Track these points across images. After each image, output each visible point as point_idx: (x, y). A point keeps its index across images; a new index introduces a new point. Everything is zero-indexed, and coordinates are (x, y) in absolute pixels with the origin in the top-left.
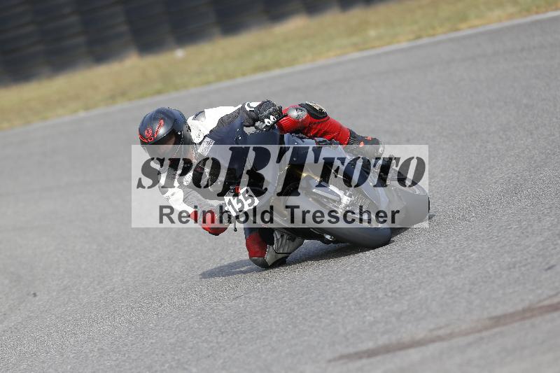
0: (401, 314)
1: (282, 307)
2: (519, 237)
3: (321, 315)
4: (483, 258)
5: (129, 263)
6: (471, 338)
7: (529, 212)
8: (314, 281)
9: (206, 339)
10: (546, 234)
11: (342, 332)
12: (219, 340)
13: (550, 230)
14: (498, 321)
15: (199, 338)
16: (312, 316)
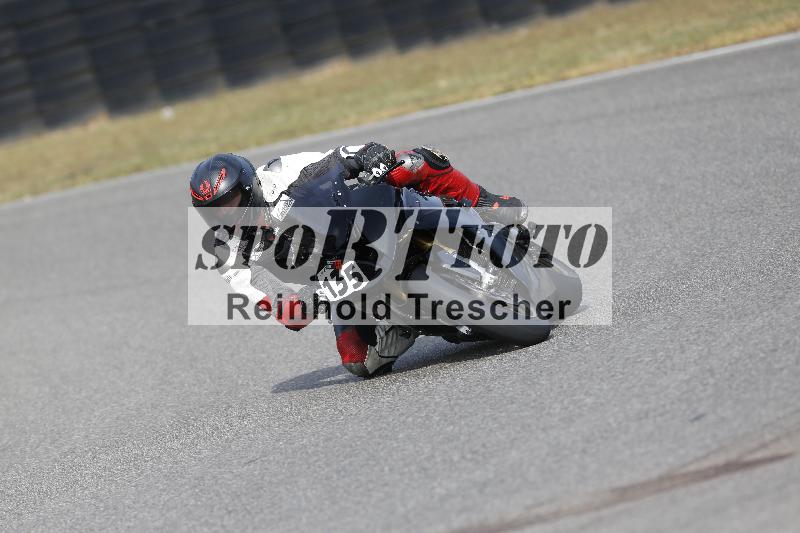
0: (485, 484)
1: (315, 475)
2: (653, 373)
3: (371, 486)
4: (602, 404)
5: (96, 414)
6: (584, 519)
7: (668, 338)
8: (361, 437)
9: (206, 521)
10: (692, 369)
11: (401, 510)
12: (225, 523)
13: (697, 364)
14: (624, 494)
15: (197, 520)
16: (357, 487)
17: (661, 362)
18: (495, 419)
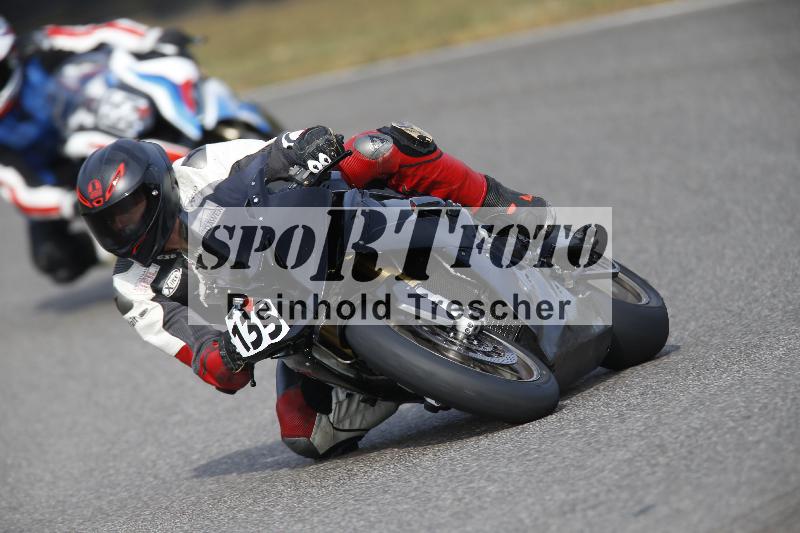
10: (636, 444)
17: (592, 435)
18: (362, 514)
